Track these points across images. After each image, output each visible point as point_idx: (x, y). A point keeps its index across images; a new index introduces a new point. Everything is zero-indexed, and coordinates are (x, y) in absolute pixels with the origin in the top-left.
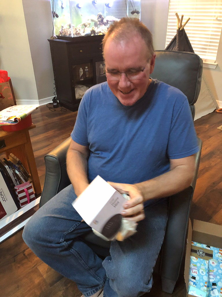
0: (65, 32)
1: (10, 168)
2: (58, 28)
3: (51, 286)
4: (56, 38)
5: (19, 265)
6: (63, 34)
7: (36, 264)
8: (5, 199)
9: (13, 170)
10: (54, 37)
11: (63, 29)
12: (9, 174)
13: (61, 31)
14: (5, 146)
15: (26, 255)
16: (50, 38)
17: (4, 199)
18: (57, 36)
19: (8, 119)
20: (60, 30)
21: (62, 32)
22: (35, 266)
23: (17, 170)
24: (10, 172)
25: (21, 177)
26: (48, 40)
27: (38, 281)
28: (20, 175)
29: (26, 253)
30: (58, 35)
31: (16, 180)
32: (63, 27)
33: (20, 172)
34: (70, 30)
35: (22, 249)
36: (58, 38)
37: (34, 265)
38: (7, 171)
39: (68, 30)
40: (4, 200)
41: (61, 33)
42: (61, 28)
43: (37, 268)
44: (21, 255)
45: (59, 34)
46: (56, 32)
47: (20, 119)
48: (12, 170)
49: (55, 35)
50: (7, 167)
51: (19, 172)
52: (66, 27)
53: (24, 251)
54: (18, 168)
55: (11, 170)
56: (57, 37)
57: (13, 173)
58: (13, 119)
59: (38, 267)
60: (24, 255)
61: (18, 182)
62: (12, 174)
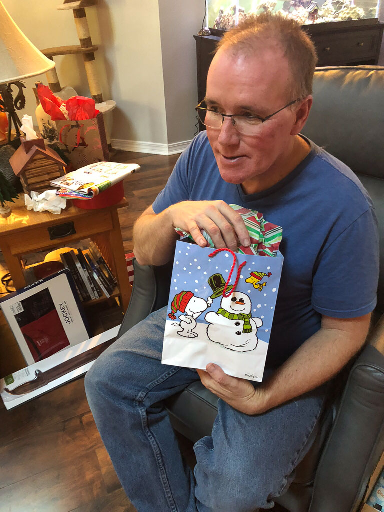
0: (224, 21)
1: (84, 268)
2: (214, 13)
3: (109, 493)
4: (208, 33)
5: (69, 439)
6: (222, 25)
7: (96, 445)
8: (70, 319)
9: (89, 272)
10: (206, 31)
11: (223, 15)
12: (81, 278)
13: (218, 20)
14: (74, 232)
15: (84, 423)
16: (197, 34)
17: (67, 319)
18: (210, 29)
19: (80, 189)
20: (218, 18)
21: (219, 22)
22: (92, 447)
23: (95, 272)
24: (84, 274)
25: (101, 285)
26: (194, 37)
27: (92, 476)
28: (99, 283)
29: (85, 419)
30: (212, 28)
31: (93, 288)
32: (222, 12)
33: (100, 278)
34: (234, 19)
35: (80, 411)
36: (212, 34)
37: (92, 445)
38: (79, 273)
39: (230, 18)
40: (67, 322)
41: (218, 24)
42: (219, 14)
43: (94, 452)
44: (76, 422)
45: (215, 26)
46: (210, 22)
47: (97, 190)
48: (87, 272)
49: (207, 29)
50: (79, 265)
51: (98, 277)
52: (228, 12)
53: (83, 415)
54: (98, 270)
55: (85, 271)
56: (210, 32)
57: (88, 277)
58: (86, 190)
59: (97, 451)
60: (81, 422)
61: (96, 292)
62: (87, 279)
